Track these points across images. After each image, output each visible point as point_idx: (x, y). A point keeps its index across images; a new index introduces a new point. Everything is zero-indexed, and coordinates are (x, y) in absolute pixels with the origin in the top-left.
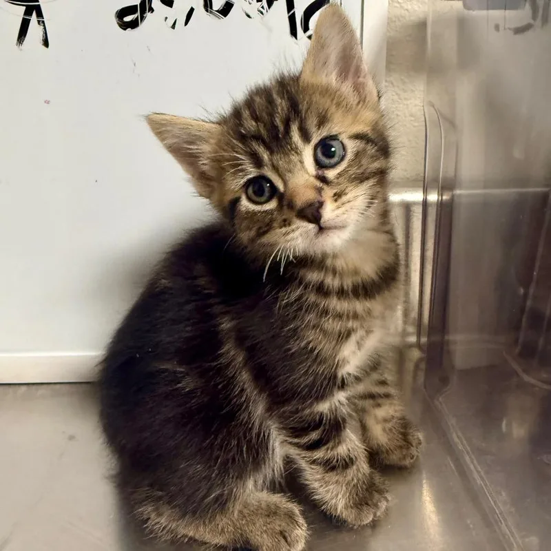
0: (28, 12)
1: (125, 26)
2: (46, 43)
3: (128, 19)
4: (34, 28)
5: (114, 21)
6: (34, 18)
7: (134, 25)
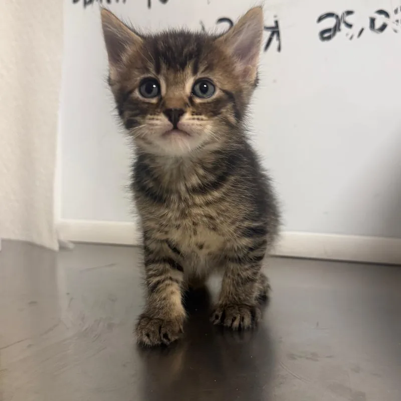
0: (273, 34)
1: (323, 39)
2: (279, 49)
3: (326, 35)
4: (275, 42)
5: (317, 37)
6: (275, 37)
7: (329, 38)
